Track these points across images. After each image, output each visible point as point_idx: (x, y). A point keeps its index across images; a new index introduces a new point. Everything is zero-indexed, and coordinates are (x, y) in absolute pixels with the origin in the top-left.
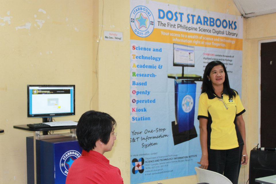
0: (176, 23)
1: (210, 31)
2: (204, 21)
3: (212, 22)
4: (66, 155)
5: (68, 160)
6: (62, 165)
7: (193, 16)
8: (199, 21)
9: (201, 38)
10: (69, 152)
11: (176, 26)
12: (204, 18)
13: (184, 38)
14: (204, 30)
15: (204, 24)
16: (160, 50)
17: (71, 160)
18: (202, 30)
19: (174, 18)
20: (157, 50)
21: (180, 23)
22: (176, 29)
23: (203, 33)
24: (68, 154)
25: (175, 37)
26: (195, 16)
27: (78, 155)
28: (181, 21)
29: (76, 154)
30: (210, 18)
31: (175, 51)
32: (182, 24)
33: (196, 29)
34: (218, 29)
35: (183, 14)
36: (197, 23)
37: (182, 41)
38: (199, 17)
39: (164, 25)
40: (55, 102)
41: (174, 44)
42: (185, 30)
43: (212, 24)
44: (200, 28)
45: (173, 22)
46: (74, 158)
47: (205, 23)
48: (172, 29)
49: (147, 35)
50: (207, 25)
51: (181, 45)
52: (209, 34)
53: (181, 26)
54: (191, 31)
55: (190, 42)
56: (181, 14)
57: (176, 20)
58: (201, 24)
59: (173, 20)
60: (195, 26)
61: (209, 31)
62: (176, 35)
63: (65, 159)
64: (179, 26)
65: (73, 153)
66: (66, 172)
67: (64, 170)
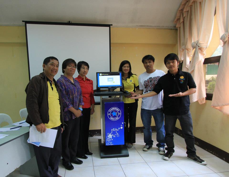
4: (111, 110)
5: (112, 112)
6: (109, 114)
10: (113, 108)
17: (114, 112)
24: (112, 109)
27: (118, 110)
29: (117, 109)
40: (111, 80)
46: (116, 111)
63: (111, 111)
65: (115, 109)
66: (111, 118)
67: (110, 117)
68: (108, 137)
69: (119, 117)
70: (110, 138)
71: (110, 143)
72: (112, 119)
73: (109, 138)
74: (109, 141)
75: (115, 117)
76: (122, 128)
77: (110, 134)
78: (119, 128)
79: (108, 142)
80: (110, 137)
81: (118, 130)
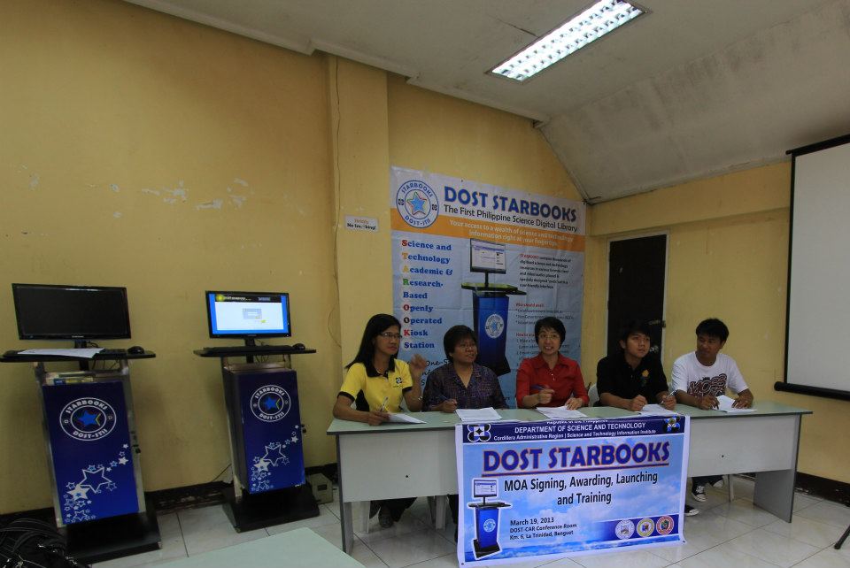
6: (255, 406)
24: (264, 390)
29: (276, 390)
46: (275, 396)
63: (259, 397)
65: (273, 389)
66: (261, 415)
67: (258, 413)
68: (256, 469)
69: (284, 411)
70: (263, 471)
71: (262, 485)
72: (265, 417)
73: (260, 470)
74: (260, 479)
75: (273, 410)
76: (295, 439)
77: (262, 460)
78: (287, 442)
79: (257, 482)
80: (262, 467)
81: (284, 446)
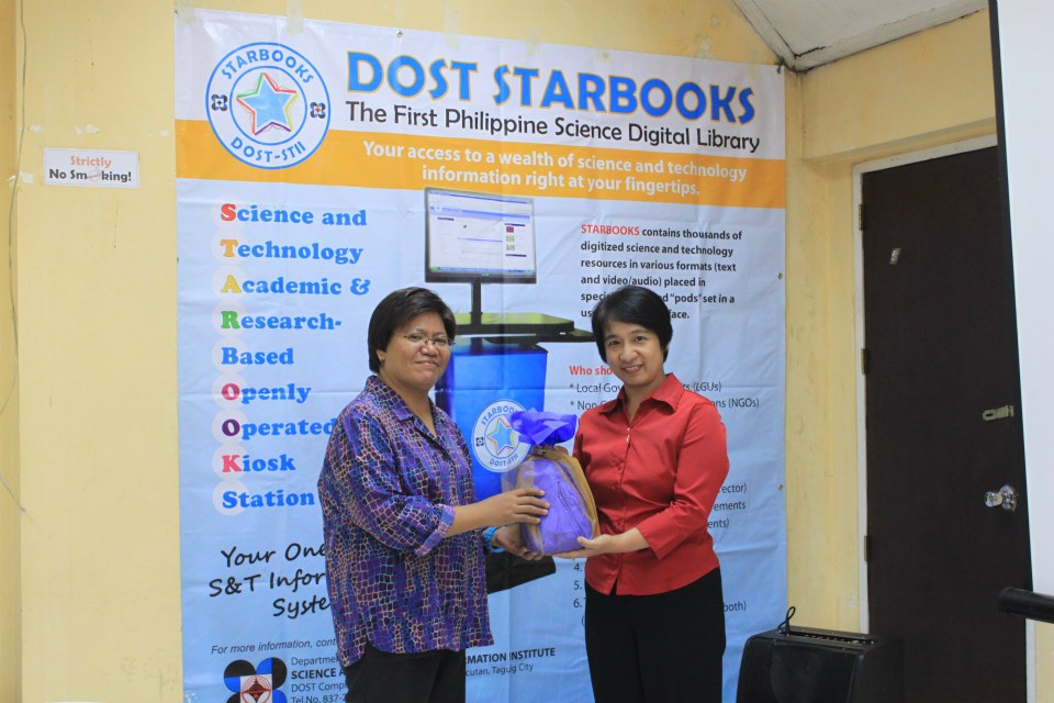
0: (440, 106)
1: (616, 133)
2: (584, 94)
3: (624, 94)
7: (526, 75)
8: (558, 91)
9: (566, 161)
11: (440, 120)
12: (584, 78)
13: (482, 167)
14: (583, 130)
15: (583, 106)
16: (361, 218)
18: (572, 130)
19: (431, 83)
20: (343, 219)
21: (460, 106)
22: (440, 130)
23: (581, 142)
25: (434, 165)
26: (535, 73)
28: (465, 93)
30: (615, 81)
31: (433, 219)
32: (470, 108)
33: (540, 128)
34: (654, 124)
35: (473, 67)
36: (546, 103)
37: (470, 176)
38: (557, 77)
39: (379, 115)
41: (428, 190)
42: (484, 135)
43: (623, 102)
44: (564, 124)
45: (421, 102)
47: (590, 101)
48: (420, 130)
49: (291, 160)
50: (599, 107)
51: (467, 195)
52: (612, 144)
53: (462, 116)
54: (515, 137)
55: (508, 179)
56: (465, 69)
57: (439, 92)
58: (569, 104)
59: (425, 93)
60: (535, 113)
61: (608, 133)
62: (439, 154)
64: (453, 116)
